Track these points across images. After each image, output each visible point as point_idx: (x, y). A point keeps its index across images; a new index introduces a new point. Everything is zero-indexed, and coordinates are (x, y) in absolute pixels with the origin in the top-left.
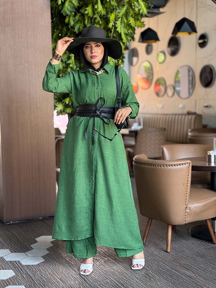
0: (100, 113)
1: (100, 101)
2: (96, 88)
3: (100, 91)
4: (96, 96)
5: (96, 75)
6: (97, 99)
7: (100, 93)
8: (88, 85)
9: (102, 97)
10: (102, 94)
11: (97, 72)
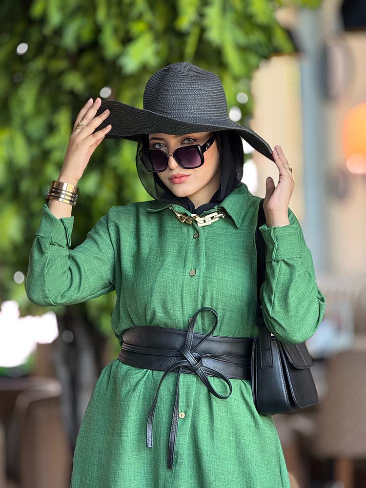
0: (199, 359)
1: (199, 318)
2: (187, 274)
3: (201, 285)
4: (188, 300)
5: (195, 228)
6: (189, 310)
7: (200, 292)
8: (163, 261)
9: (207, 305)
10: (208, 294)
11: (198, 219)
